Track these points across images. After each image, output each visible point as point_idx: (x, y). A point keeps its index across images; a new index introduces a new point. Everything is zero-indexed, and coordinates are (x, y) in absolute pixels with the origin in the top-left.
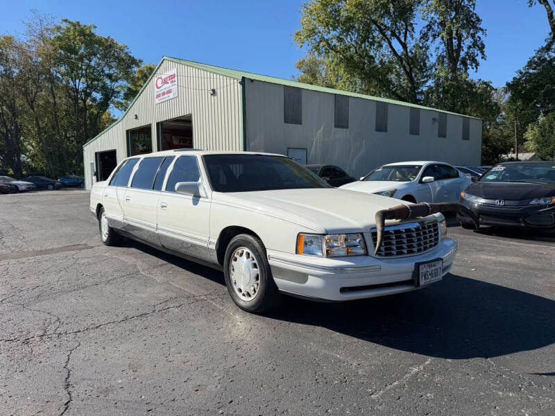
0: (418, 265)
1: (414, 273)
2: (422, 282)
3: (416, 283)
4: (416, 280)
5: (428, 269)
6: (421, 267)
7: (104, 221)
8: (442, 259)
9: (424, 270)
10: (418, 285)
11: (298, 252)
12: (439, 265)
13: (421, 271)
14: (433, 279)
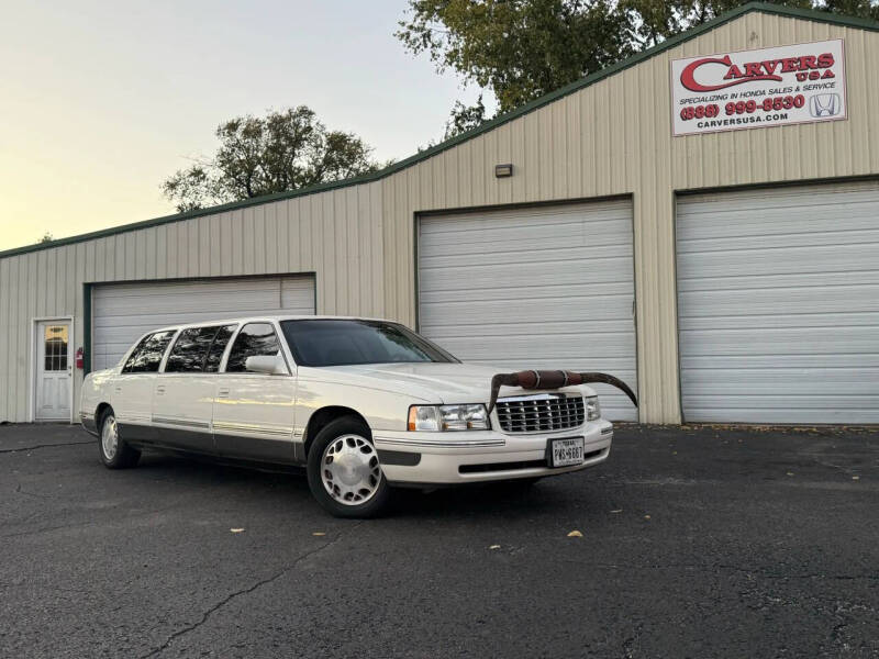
0: (550, 442)
1: (546, 450)
2: (557, 462)
3: (550, 464)
4: (549, 460)
5: (564, 447)
6: (554, 443)
8: (582, 437)
9: (559, 448)
10: (552, 467)
11: (410, 427)
12: (579, 444)
13: (554, 448)
14: (572, 459)
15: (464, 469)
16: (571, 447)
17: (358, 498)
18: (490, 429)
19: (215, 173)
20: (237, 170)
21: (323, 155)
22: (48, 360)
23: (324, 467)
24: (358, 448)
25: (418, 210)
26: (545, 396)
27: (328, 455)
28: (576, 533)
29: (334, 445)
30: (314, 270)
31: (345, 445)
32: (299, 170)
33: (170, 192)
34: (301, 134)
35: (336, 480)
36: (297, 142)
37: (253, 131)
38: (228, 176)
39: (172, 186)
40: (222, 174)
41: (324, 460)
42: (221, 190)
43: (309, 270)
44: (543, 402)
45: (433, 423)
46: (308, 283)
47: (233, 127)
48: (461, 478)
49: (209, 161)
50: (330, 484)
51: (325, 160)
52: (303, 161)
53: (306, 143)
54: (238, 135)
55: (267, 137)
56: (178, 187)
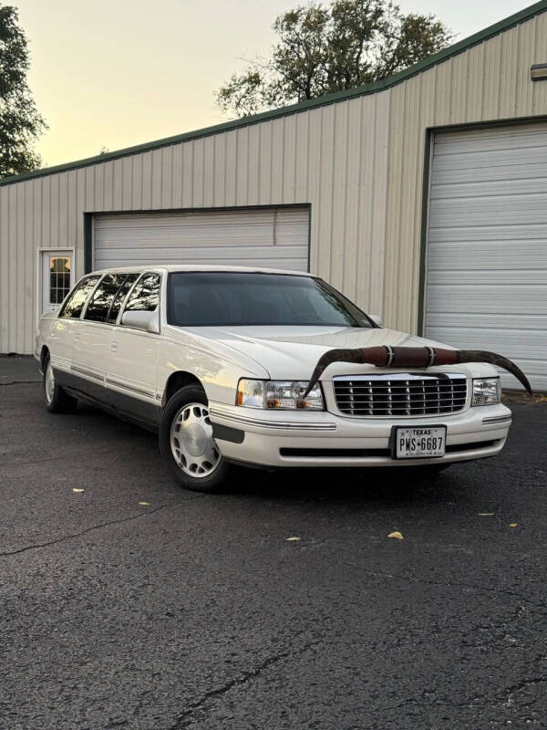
0: (395, 429)
1: (390, 438)
2: (402, 453)
3: (392, 454)
4: (392, 449)
5: (415, 437)
6: (399, 431)
7: (50, 371)
8: (445, 427)
9: (407, 436)
10: (395, 457)
11: (238, 402)
12: (439, 433)
13: (399, 437)
14: (426, 451)
15: (285, 452)
16: (426, 437)
17: (202, 471)
18: (325, 409)
19: (272, 76)
20: (297, 70)
21: (394, 47)
22: (52, 293)
23: (174, 434)
24: (203, 418)
25: (432, 125)
26: (404, 376)
27: (178, 423)
28: (397, 534)
29: (183, 413)
30: (309, 202)
31: (192, 413)
32: (367, 67)
33: (223, 102)
34: (370, 23)
35: (183, 450)
36: (364, 34)
37: (315, 22)
38: (288, 79)
39: (227, 93)
40: (281, 77)
41: (173, 428)
42: (278, 97)
43: (304, 202)
44: (402, 383)
45: (259, 399)
46: (302, 216)
47: (292, 18)
48: (284, 462)
49: (265, 63)
50: (178, 452)
51: (396, 52)
52: (372, 55)
53: (376, 32)
54: (298, 27)
55: (329, 28)
56: (233, 95)
